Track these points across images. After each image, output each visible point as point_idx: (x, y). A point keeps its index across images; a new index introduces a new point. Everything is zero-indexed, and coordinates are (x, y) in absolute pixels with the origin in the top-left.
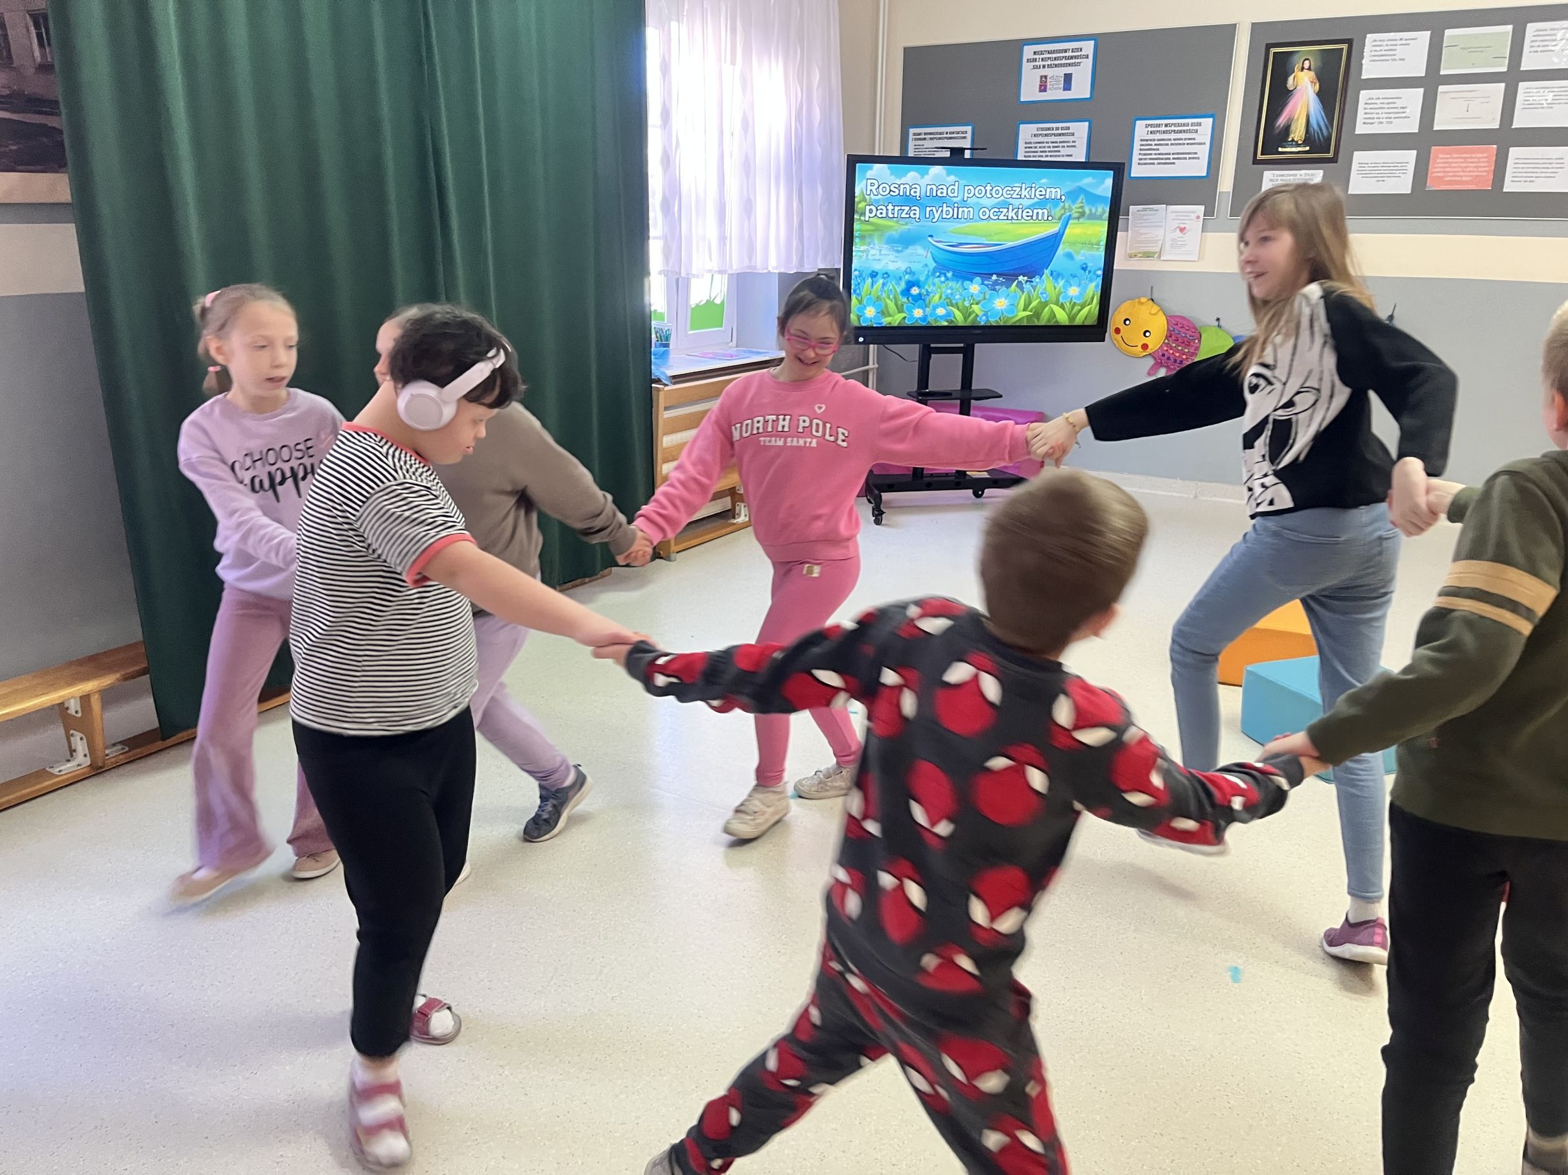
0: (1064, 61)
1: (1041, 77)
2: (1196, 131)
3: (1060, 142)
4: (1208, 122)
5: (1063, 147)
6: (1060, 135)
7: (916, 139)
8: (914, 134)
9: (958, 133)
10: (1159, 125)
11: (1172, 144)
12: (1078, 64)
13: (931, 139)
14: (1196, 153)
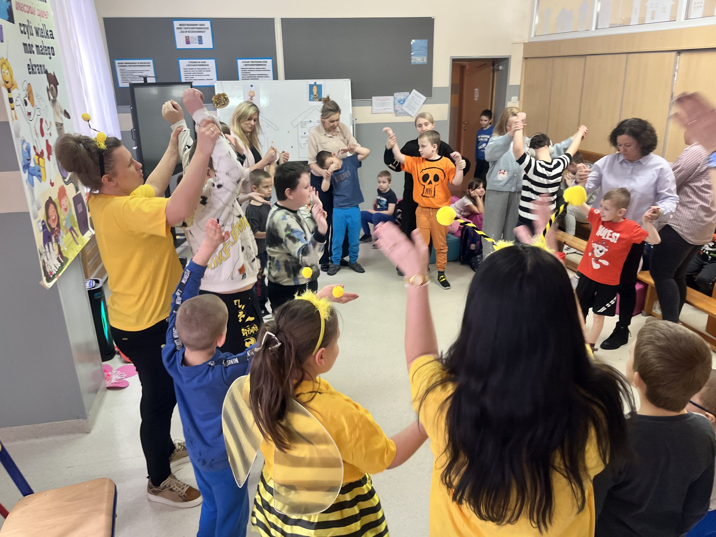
0: (196, 30)
1: (186, 37)
2: (265, 65)
3: (202, 69)
4: (270, 61)
5: (204, 71)
6: (202, 65)
7: (120, 66)
8: (119, 63)
9: (145, 63)
10: (248, 62)
11: (256, 71)
12: (204, 32)
13: (129, 66)
14: (267, 75)
